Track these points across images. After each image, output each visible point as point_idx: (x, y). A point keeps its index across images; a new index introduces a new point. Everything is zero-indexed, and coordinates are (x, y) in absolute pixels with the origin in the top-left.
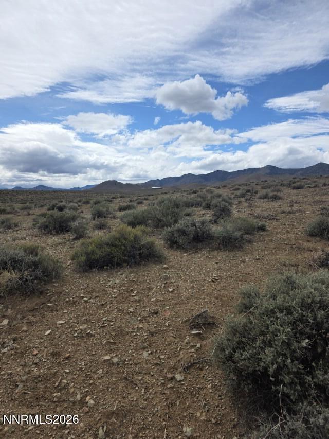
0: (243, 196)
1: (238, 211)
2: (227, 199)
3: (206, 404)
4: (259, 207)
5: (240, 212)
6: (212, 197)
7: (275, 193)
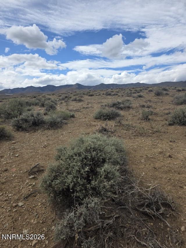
0: (63, 99)
1: (60, 108)
2: (54, 101)
3: (37, 214)
4: (71, 106)
5: (61, 108)
6: (45, 100)
7: (80, 98)
